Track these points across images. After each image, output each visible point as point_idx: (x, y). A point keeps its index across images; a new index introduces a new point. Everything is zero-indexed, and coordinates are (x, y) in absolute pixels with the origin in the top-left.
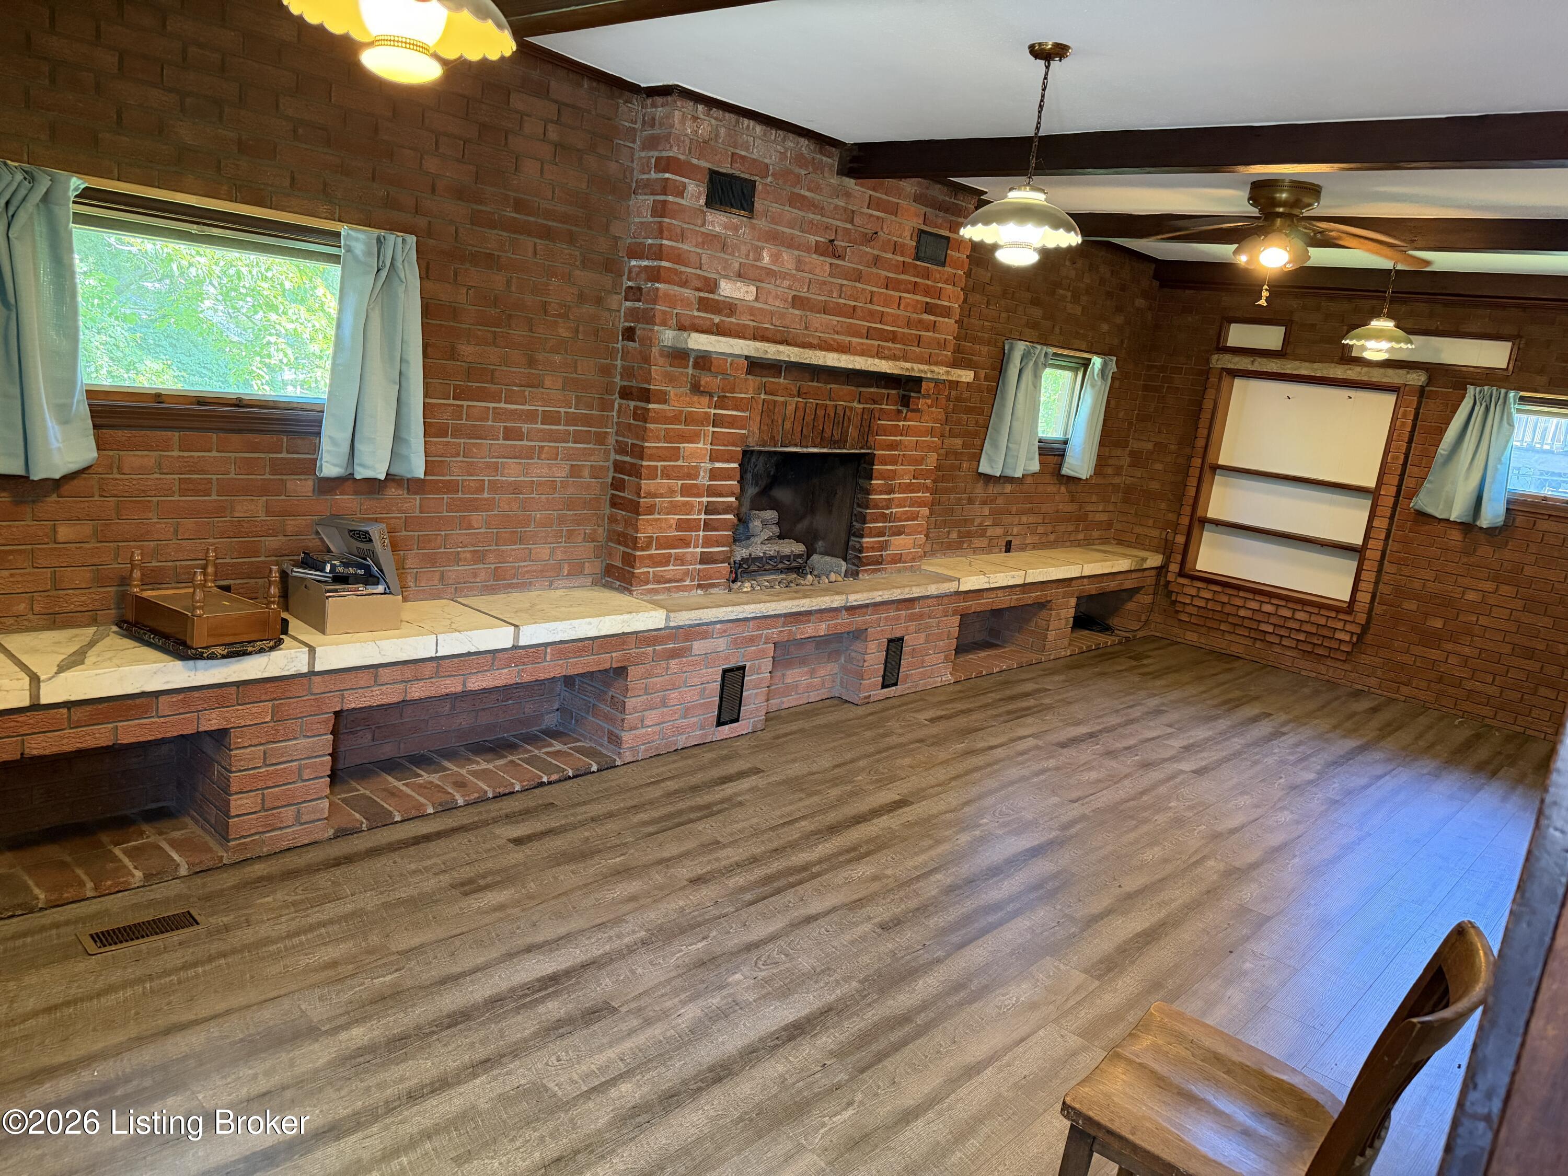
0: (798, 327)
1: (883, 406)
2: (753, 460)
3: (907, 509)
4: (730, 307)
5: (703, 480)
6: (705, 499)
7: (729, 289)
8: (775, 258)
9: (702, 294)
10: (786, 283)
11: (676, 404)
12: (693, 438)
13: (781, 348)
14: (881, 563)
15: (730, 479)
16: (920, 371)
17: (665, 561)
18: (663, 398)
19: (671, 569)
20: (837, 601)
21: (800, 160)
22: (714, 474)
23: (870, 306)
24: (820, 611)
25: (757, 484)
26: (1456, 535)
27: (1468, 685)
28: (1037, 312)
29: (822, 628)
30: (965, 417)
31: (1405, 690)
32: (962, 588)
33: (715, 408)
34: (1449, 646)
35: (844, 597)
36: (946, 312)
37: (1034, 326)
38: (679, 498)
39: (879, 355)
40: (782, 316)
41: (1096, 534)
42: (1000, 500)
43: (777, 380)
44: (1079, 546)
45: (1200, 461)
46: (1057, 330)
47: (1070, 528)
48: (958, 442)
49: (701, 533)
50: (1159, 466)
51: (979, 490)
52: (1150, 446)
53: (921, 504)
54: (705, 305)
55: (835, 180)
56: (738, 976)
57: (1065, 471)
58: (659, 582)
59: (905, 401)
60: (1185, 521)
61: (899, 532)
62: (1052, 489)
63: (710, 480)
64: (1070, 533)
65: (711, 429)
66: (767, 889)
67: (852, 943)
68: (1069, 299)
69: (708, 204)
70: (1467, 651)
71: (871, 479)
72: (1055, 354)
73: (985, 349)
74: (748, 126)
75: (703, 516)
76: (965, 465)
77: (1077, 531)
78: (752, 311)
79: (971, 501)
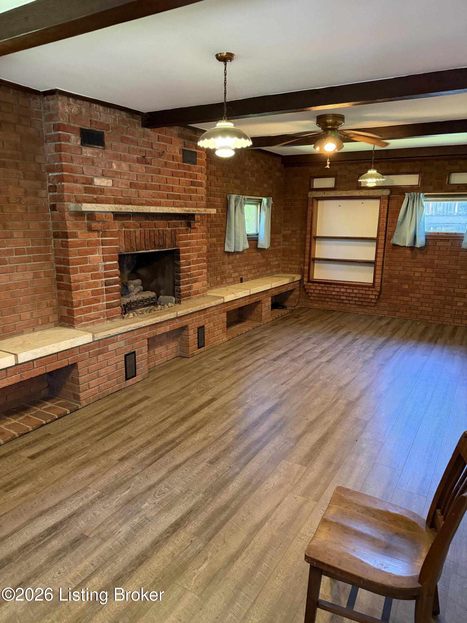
0: (135, 196)
1: (180, 228)
2: (126, 258)
3: (197, 271)
4: (101, 190)
5: (101, 271)
6: (104, 279)
7: (99, 182)
8: (119, 166)
9: (86, 186)
10: (126, 177)
11: (82, 238)
12: (93, 252)
13: (128, 206)
14: (190, 296)
15: (115, 268)
16: (193, 211)
17: (89, 310)
18: (75, 235)
19: (92, 313)
20: (172, 315)
21: (123, 121)
22: (106, 267)
23: (167, 185)
24: (166, 321)
25: (129, 269)
26: (408, 252)
27: (420, 308)
28: (238, 182)
29: (168, 328)
30: (215, 228)
31: (398, 314)
32: (226, 301)
33: (102, 237)
34: (412, 295)
35: (175, 313)
36: (200, 185)
37: (237, 187)
38: (91, 281)
39: (174, 205)
40: (127, 192)
41: (274, 270)
42: (235, 262)
43: (129, 221)
44: (269, 276)
45: (309, 236)
46: (247, 189)
47: (265, 269)
48: (214, 240)
49: (105, 295)
50: (294, 240)
51: (226, 258)
52: (290, 232)
53: (203, 268)
54: (87, 190)
55: (141, 130)
56: (146, 504)
57: (259, 246)
58: (88, 321)
59: (189, 225)
60: (307, 260)
61: (196, 281)
62: (255, 254)
63: (105, 270)
64: (265, 271)
65: (101, 247)
66: (156, 456)
67: (198, 474)
68: (250, 175)
69: (81, 144)
70: (418, 296)
71: (180, 260)
72: (248, 199)
73: (219, 199)
74: (96, 107)
75: (104, 287)
76: (219, 249)
77: (267, 270)
78: (111, 191)
79: (223, 264)
